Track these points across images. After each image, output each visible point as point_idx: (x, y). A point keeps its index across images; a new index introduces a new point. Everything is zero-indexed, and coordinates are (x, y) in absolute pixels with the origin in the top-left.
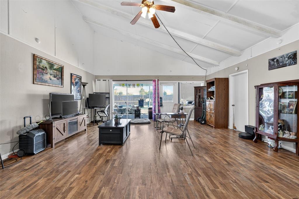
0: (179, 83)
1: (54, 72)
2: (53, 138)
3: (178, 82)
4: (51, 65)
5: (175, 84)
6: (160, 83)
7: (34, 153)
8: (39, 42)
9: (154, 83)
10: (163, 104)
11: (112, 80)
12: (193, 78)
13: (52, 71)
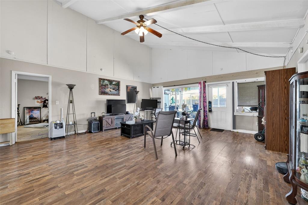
0: (233, 83)
1: (112, 86)
2: (103, 126)
3: (231, 81)
4: (111, 82)
5: (228, 84)
6: (208, 85)
7: (92, 132)
8: (103, 71)
9: (200, 85)
10: (212, 110)
11: (163, 87)
12: (256, 73)
13: (111, 86)
